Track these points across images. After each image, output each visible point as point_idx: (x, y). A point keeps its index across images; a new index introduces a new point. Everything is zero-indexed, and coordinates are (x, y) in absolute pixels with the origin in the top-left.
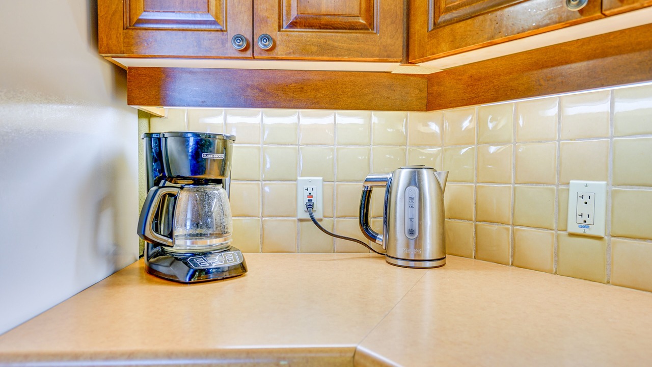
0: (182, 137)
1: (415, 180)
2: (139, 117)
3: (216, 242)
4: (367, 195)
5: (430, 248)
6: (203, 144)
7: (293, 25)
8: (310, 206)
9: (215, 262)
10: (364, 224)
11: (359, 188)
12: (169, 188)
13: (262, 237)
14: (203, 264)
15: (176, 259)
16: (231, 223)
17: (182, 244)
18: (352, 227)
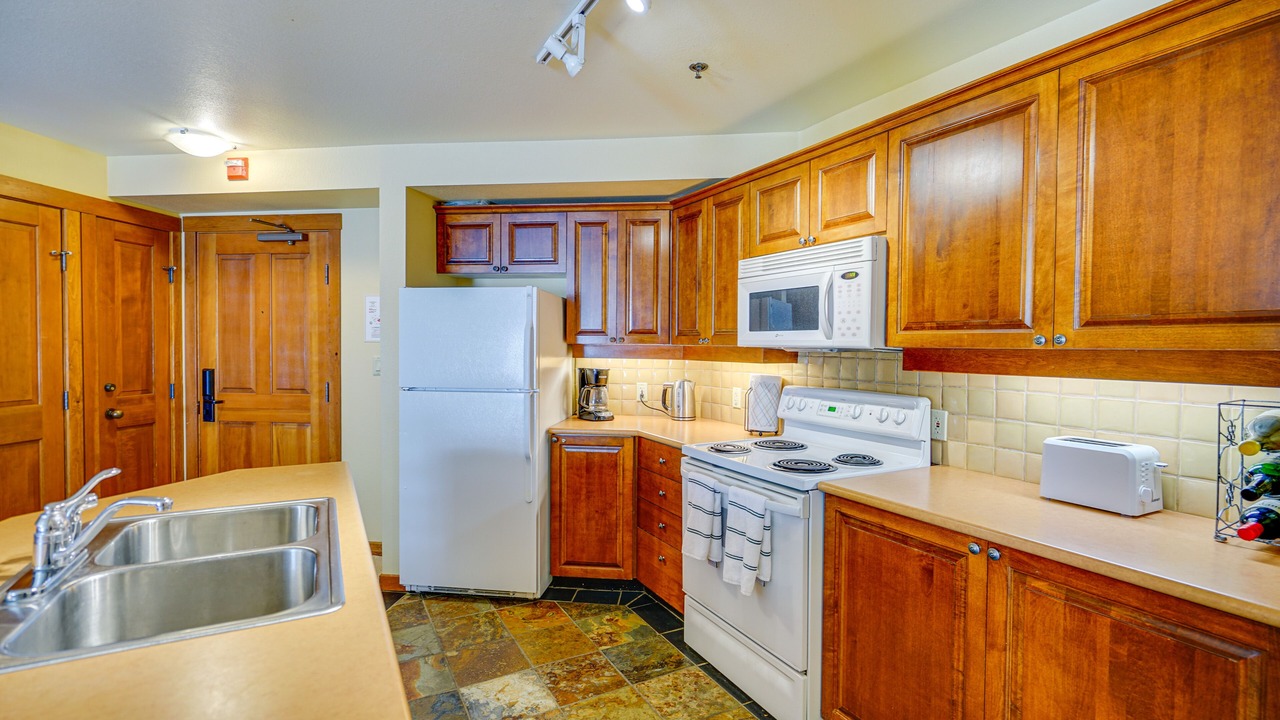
0: (592, 370)
1: (682, 386)
2: (583, 356)
3: (603, 408)
4: (665, 392)
5: (688, 413)
6: (598, 373)
7: (630, 333)
8: (642, 396)
9: (603, 414)
10: (664, 402)
11: (662, 389)
12: (587, 388)
13: (622, 408)
14: (599, 415)
15: (590, 413)
16: (609, 402)
17: (591, 408)
18: (659, 405)
